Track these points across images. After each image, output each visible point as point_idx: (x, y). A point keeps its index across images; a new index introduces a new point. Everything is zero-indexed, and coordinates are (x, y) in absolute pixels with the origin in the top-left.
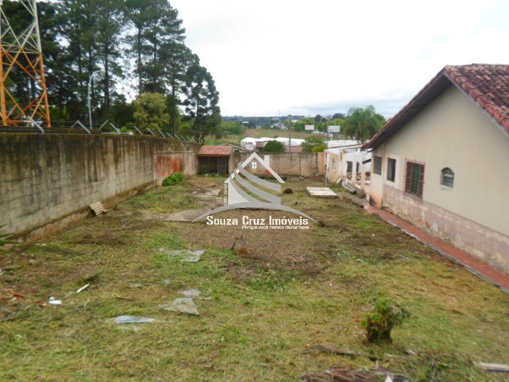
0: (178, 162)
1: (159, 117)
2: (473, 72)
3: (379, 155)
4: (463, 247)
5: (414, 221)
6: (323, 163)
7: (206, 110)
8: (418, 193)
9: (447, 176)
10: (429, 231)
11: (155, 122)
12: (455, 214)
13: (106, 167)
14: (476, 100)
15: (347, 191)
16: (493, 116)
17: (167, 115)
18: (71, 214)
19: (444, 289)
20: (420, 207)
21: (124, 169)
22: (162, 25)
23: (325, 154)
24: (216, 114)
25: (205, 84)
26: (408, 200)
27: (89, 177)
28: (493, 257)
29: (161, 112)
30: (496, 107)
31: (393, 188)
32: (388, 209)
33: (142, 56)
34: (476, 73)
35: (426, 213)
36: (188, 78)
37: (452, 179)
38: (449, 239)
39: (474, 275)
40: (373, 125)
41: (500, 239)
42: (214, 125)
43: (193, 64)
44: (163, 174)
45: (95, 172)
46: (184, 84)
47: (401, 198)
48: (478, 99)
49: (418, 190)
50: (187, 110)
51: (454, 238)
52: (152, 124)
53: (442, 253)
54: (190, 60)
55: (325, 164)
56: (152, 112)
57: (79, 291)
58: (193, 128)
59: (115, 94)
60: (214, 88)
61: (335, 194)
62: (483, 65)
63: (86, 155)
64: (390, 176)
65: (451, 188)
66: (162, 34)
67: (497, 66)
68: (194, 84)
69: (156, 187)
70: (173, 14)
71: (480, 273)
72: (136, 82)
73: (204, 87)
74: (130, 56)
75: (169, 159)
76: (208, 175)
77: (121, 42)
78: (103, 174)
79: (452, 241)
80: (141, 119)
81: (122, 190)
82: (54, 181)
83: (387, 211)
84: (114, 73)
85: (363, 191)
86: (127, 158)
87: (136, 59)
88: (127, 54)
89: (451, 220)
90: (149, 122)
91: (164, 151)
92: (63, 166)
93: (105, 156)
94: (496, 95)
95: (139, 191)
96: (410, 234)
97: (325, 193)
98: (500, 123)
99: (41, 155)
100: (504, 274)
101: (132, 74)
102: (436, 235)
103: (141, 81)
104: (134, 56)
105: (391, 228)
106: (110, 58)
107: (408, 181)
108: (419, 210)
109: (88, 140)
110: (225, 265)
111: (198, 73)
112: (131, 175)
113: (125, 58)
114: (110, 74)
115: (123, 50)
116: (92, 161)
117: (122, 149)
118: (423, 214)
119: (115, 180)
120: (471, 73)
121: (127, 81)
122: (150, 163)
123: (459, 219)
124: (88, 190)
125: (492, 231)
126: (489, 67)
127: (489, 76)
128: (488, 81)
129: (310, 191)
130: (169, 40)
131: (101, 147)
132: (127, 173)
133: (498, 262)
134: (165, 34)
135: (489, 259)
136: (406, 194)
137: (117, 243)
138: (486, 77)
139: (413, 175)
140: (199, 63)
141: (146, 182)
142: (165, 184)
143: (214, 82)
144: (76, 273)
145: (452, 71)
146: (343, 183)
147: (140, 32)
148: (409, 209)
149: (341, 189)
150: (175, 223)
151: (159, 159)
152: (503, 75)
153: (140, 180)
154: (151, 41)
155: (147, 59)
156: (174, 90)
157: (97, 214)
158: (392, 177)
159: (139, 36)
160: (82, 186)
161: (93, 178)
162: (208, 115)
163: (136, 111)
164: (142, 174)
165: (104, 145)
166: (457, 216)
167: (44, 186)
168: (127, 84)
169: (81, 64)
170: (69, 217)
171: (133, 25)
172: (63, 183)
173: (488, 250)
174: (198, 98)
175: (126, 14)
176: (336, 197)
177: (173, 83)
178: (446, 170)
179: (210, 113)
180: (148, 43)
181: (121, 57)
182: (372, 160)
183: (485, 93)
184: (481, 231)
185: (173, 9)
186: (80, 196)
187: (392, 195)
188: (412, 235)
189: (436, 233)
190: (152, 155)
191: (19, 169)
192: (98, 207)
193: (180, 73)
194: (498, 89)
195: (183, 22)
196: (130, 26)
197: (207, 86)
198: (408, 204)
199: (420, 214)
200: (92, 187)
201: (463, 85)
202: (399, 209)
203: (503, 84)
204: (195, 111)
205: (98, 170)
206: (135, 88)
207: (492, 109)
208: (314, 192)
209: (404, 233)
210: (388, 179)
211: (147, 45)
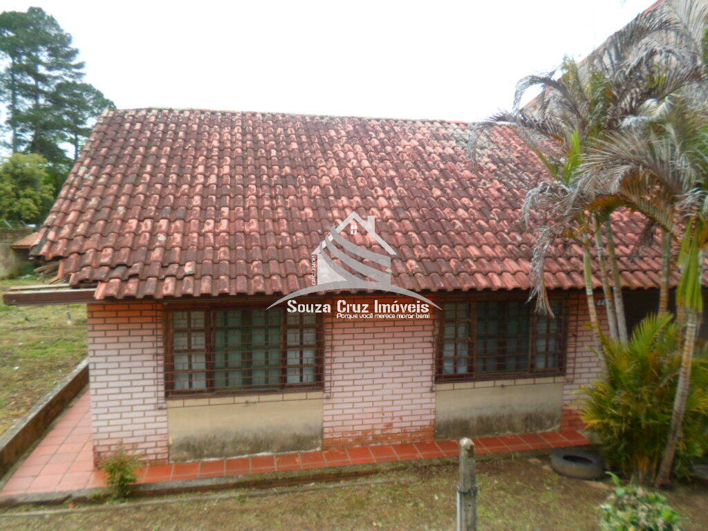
1: (36, 190)
11: (26, 196)
17: (50, 186)
33: (19, 98)
70: (64, 40)
72: (9, 136)
87: (8, 103)
90: (18, 197)
101: (5, 126)
103: (16, 135)
104: (6, 99)
134: (51, 69)
147: (14, 63)
155: (26, 104)
159: (13, 70)
171: (6, 53)
180: (31, 81)
185: (64, 33)
195: (80, 51)
206: (9, 146)
211: (28, 83)
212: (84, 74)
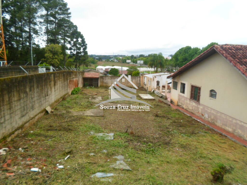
0: (76, 82)
1: (58, 56)
2: (227, 48)
3: (176, 81)
4: (221, 126)
5: (195, 112)
6: (143, 81)
7: (81, 53)
8: (197, 100)
9: (213, 94)
10: (203, 118)
11: (56, 58)
12: (217, 111)
13: (51, 88)
14: (231, 62)
15: (157, 96)
16: (240, 70)
17: (62, 55)
18: (38, 114)
19: (225, 149)
20: (199, 106)
21: (57, 88)
22: (59, 10)
23: (144, 77)
24: (86, 55)
25: (80, 40)
26: (192, 103)
27: (45, 94)
28: (236, 131)
29: (59, 54)
30: (241, 66)
31: (183, 97)
32: (181, 106)
33: (48, 25)
34: (228, 49)
35: (201, 109)
36: (72, 37)
37: (216, 95)
38: (214, 122)
39: (233, 141)
40: (161, 62)
41: (240, 124)
42: (85, 60)
43: (75, 30)
44: (71, 88)
45: (47, 92)
46: (69, 40)
47: (188, 101)
48: (232, 62)
49: (197, 98)
50: (71, 52)
51: (217, 122)
52: (54, 60)
53: (215, 130)
54: (73, 28)
55: (144, 82)
56: (54, 53)
57: (66, 159)
58: (74, 61)
59: (34, 44)
60: (85, 42)
61: (153, 98)
62: (230, 45)
63: (44, 83)
64: (182, 90)
65: (215, 99)
66: (59, 14)
67: (236, 45)
68: (75, 40)
69: (69, 95)
70: (65, 5)
71: (235, 140)
72: (45, 38)
73: (79, 41)
74: (42, 25)
75: (73, 81)
76: (88, 87)
77: (37, 18)
78: (50, 92)
79: (216, 123)
80: (48, 57)
81: (57, 99)
82: (32, 98)
83: (180, 107)
84: (34, 33)
85: (166, 96)
86: (58, 83)
87: (45, 26)
88: (41, 24)
89: (215, 113)
91: (71, 77)
92: (35, 91)
93: (51, 83)
94: (239, 60)
95: (63, 98)
96: (197, 120)
97: (149, 97)
98: (244, 74)
99: (27, 86)
100: (242, 139)
101: (43, 34)
102: (207, 120)
103: (48, 38)
104: (44, 25)
105: (188, 117)
106: (32, 26)
107: (191, 94)
108: (198, 108)
109: (45, 76)
110: (126, 141)
111: (76, 34)
112: (60, 91)
113: (40, 26)
114: (32, 34)
115: (39, 22)
116: (46, 86)
117: (57, 78)
118: (200, 110)
119: (54, 94)
120: (226, 49)
121: (41, 37)
122: (66, 84)
123: (220, 113)
124: (44, 101)
125: (236, 120)
126: (233, 46)
127: (234, 50)
128: (234, 53)
129: (142, 97)
130: (63, 18)
131: (49, 79)
132: (59, 90)
133: (239, 133)
134: (61, 15)
135: (234, 132)
136: (191, 100)
137: (68, 130)
138: (233, 51)
139: (195, 91)
140: (77, 30)
141: (65, 94)
142: (72, 93)
143: (84, 39)
144: (57, 148)
145: (218, 48)
146: (155, 92)
147: (48, 13)
148: (192, 107)
149: (155, 95)
150: (89, 117)
151: (70, 81)
152: (240, 50)
153: (63, 93)
154: (53, 18)
155: (51, 27)
156: (64, 42)
157: (49, 113)
158: (183, 91)
159: (47, 15)
160: (42, 99)
161: (46, 95)
162: (82, 55)
163: (46, 53)
164: (64, 90)
165: (50, 78)
166: (218, 112)
167: (28, 102)
168: (41, 39)
169: (16, 28)
170: (38, 116)
171: (44, 9)
172: (35, 99)
173: (234, 128)
174: (77, 47)
175: (40, 4)
176: (154, 100)
177: (64, 39)
178: (212, 91)
179: (82, 54)
180: (52, 19)
181: (38, 25)
182: (172, 83)
183: (234, 59)
184: (231, 119)
185: (65, 2)
186: (42, 104)
187: (183, 100)
188: (199, 121)
189: (207, 119)
190: (67, 80)
191: (19, 94)
192: (49, 109)
193: (68, 34)
194: (239, 57)
195: (70, 9)
196: (42, 10)
197: (81, 41)
198: (192, 105)
199: (199, 109)
200: (46, 99)
201: (224, 55)
202: (187, 107)
203: (241, 55)
204: (75, 53)
205: (48, 90)
206: (45, 41)
207: (239, 67)
208: (143, 97)
209: (194, 119)
210: (181, 92)
211: (51, 19)
212: (70, 17)
